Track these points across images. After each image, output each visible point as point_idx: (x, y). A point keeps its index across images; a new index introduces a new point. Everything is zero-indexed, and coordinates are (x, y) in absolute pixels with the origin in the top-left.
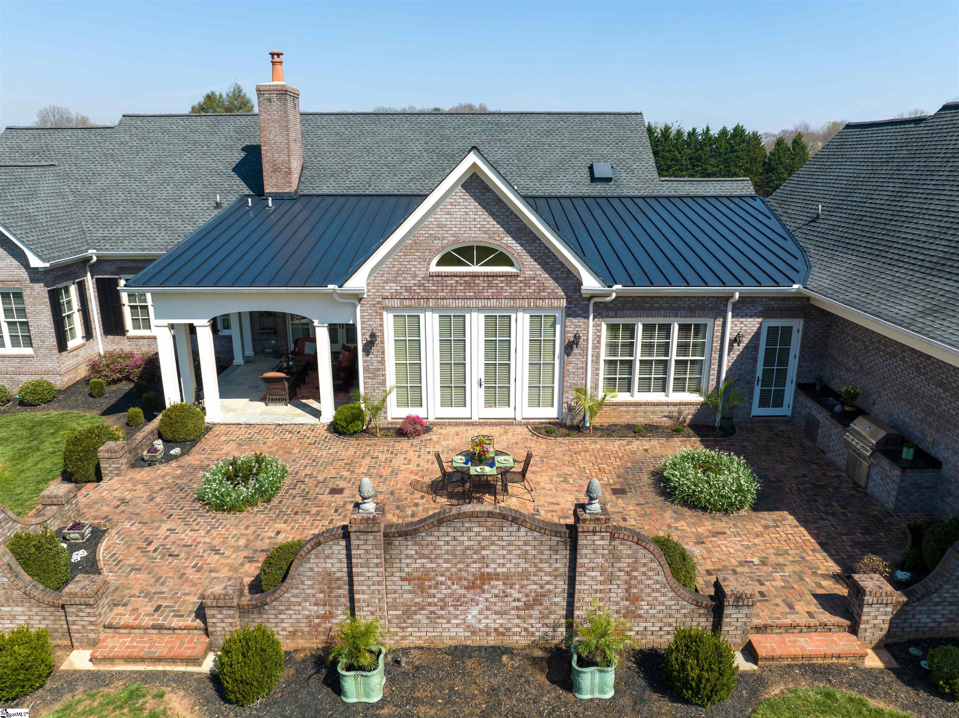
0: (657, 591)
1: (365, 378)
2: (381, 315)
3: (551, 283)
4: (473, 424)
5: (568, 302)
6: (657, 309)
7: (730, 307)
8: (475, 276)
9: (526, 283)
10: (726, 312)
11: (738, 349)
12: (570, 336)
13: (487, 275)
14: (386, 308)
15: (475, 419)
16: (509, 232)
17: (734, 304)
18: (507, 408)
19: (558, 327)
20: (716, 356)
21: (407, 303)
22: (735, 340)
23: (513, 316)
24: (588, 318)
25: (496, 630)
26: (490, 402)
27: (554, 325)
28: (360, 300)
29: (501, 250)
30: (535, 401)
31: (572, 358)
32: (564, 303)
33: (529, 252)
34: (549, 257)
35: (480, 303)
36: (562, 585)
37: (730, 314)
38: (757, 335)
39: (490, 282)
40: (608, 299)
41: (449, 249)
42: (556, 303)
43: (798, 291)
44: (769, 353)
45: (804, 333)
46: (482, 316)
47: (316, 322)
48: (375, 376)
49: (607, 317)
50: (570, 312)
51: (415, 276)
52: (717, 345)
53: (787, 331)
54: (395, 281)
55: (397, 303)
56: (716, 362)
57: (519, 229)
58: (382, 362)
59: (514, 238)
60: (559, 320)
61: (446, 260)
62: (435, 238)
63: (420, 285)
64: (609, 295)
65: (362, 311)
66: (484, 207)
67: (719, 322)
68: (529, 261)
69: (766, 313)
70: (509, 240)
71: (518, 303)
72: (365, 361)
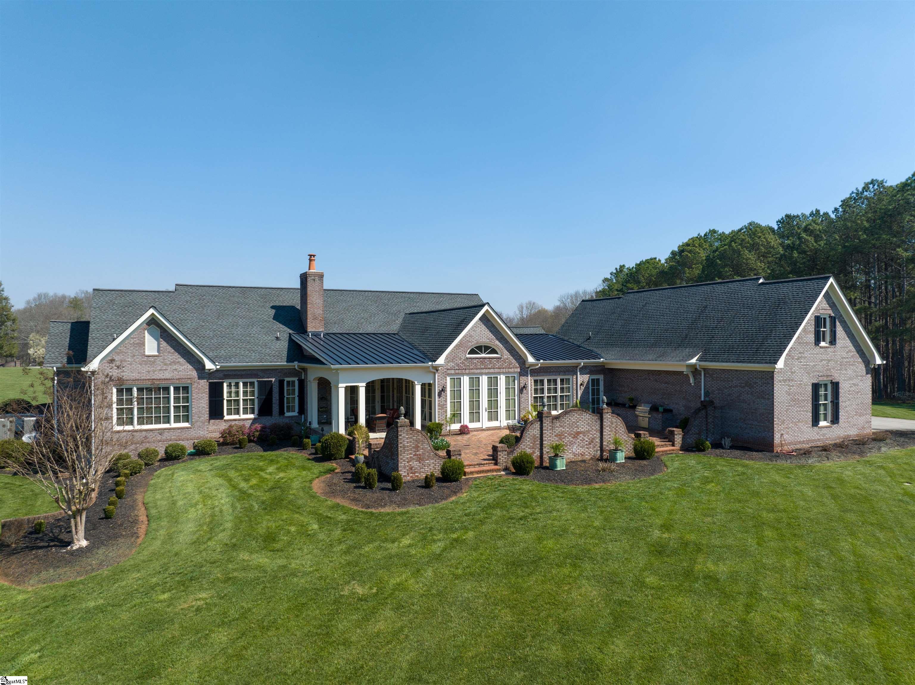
0: (623, 435)
1: (439, 409)
2: (446, 377)
3: (514, 361)
4: (484, 430)
5: (521, 370)
6: (552, 372)
7: (578, 370)
8: (485, 358)
9: (504, 361)
10: (577, 372)
11: (583, 388)
12: (522, 385)
13: (489, 358)
14: (449, 375)
15: (484, 427)
16: (497, 339)
17: (580, 368)
18: (496, 422)
19: (516, 381)
20: (575, 392)
21: (457, 371)
22: (581, 384)
23: (499, 377)
24: (528, 376)
25: (581, 454)
26: (490, 419)
27: (514, 381)
28: (437, 370)
29: (493, 347)
30: (508, 418)
31: (523, 395)
32: (519, 370)
33: (505, 347)
34: (512, 350)
35: (487, 371)
36: (599, 434)
37: (579, 373)
38: (588, 382)
39: (490, 361)
40: (537, 367)
41: (473, 347)
42: (516, 370)
43: (603, 362)
44: (593, 390)
45: (604, 381)
46: (486, 377)
47: (416, 382)
48: (443, 408)
49: (534, 376)
50: (521, 374)
51: (461, 359)
52: (575, 387)
53: (598, 380)
54: (453, 361)
55: (453, 372)
56: (575, 395)
57: (501, 338)
58: (446, 401)
59: (499, 342)
60: (516, 378)
61: (472, 352)
62: (470, 342)
63: (463, 363)
64: (538, 365)
65: (438, 376)
66: (488, 328)
67: (575, 377)
68: (505, 352)
69: (591, 373)
70: (497, 342)
71: (502, 370)
72: (439, 401)
